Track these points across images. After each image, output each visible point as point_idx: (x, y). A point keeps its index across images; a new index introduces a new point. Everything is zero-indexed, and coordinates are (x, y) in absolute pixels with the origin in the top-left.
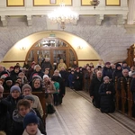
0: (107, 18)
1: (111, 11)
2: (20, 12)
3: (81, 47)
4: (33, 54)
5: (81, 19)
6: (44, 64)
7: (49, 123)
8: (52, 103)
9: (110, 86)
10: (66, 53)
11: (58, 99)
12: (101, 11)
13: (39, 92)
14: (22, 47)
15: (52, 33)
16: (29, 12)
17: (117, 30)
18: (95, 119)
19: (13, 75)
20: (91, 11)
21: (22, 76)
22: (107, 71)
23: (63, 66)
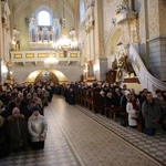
0: (71, 63)
1: (73, 60)
2: (32, 60)
3: (60, 75)
4: (38, 79)
5: (60, 63)
6: (43, 84)
7: (45, 110)
8: (47, 101)
9: (72, 93)
10: (53, 78)
11: (50, 100)
12: (68, 59)
13: (40, 96)
14: (33, 76)
15: (47, 69)
16: (36, 60)
17: (76, 67)
18: (67, 108)
19: (29, 89)
20: (64, 59)
21: (33, 89)
22: (72, 86)
23: (52, 84)
